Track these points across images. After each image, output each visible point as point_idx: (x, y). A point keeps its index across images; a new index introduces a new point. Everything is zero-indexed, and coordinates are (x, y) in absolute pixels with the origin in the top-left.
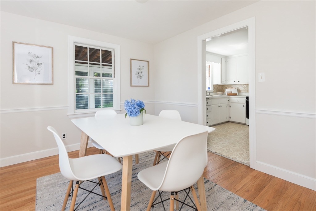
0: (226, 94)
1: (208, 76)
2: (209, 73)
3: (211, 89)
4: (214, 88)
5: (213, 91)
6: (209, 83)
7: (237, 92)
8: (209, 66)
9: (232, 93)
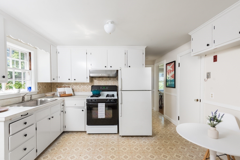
0: (59, 96)
1: (28, 69)
2: (30, 65)
3: (33, 89)
4: (39, 87)
5: (38, 92)
6: (31, 80)
7: (72, 93)
8: (30, 53)
9: (67, 93)
